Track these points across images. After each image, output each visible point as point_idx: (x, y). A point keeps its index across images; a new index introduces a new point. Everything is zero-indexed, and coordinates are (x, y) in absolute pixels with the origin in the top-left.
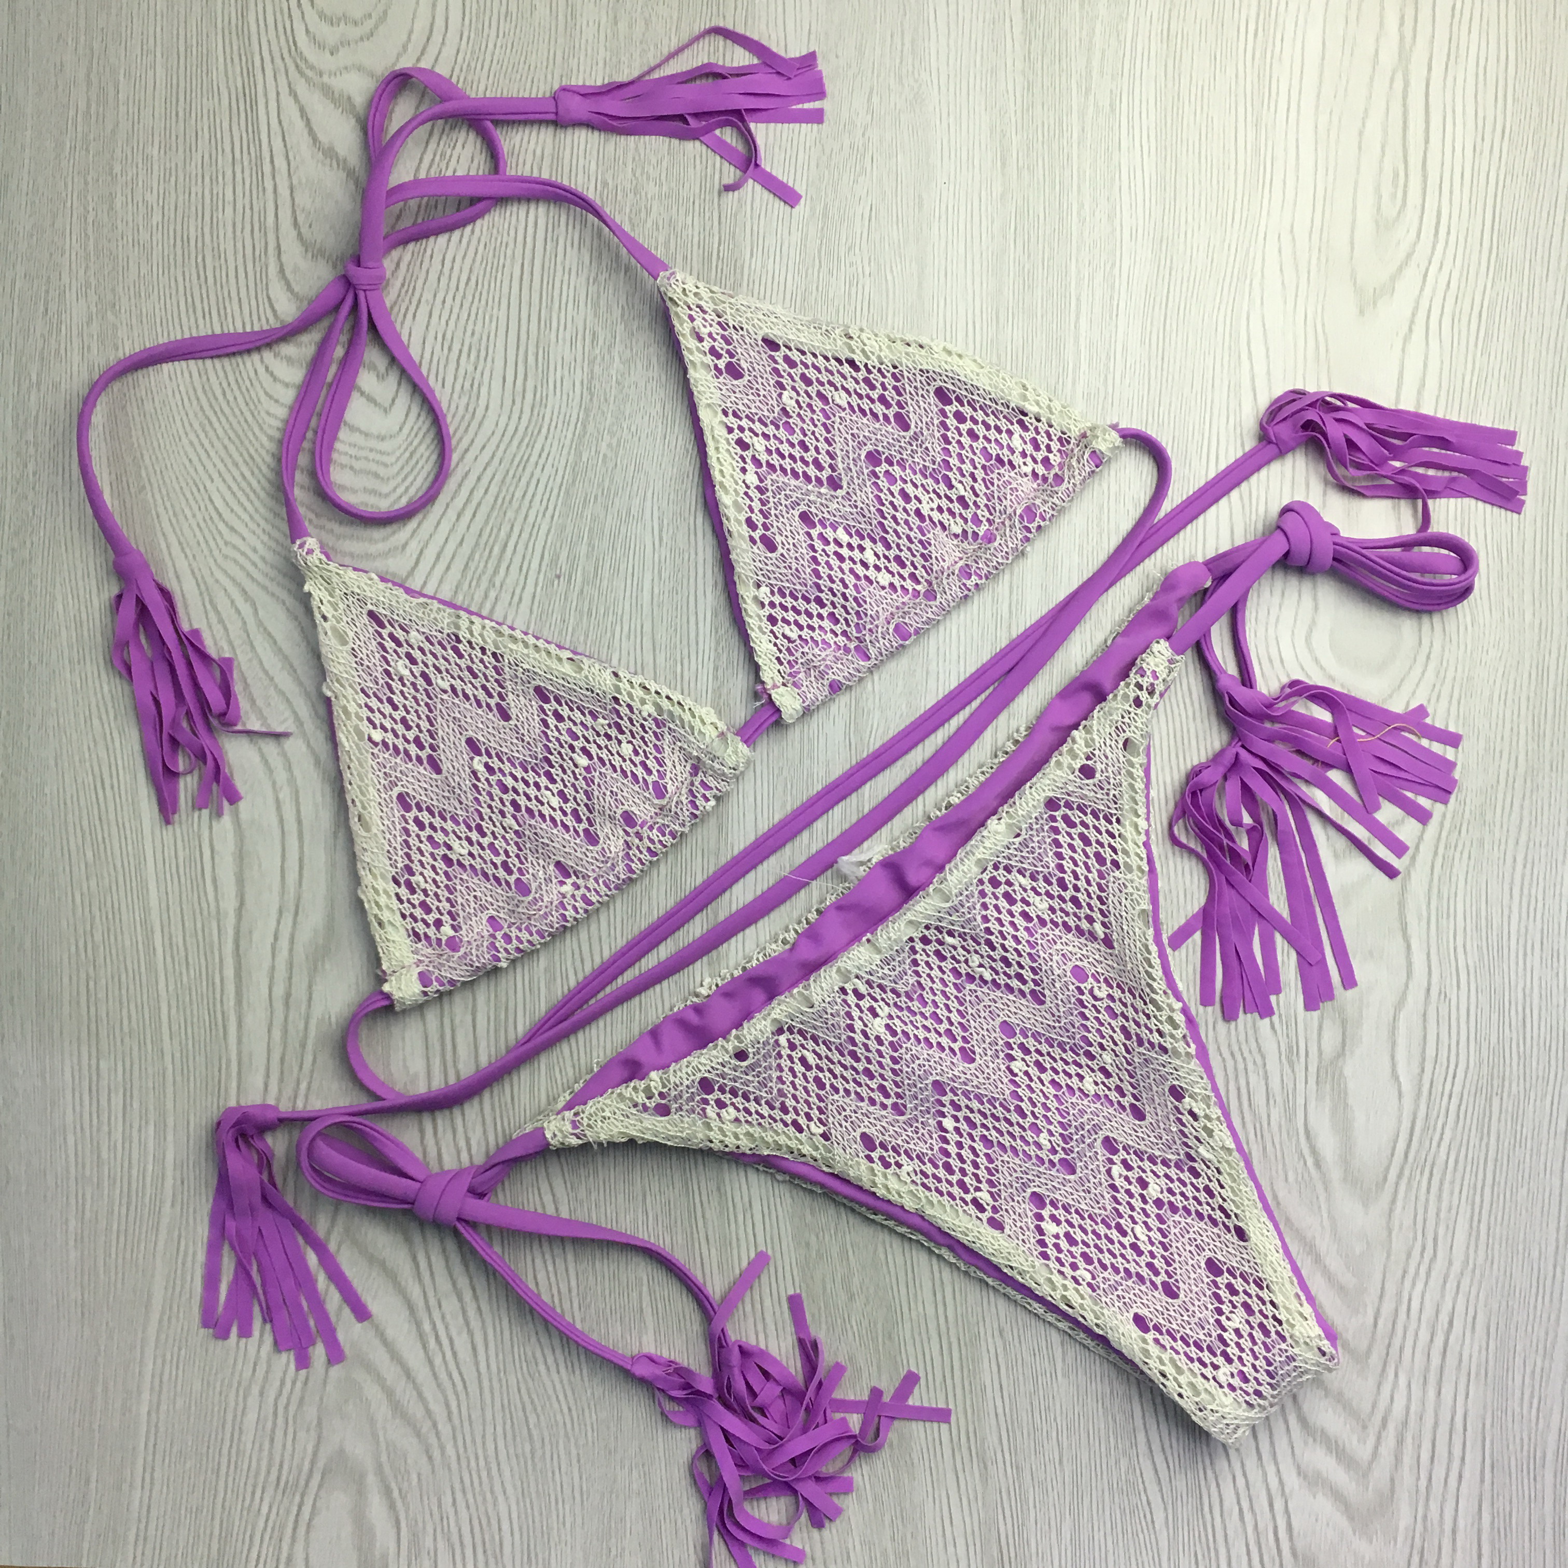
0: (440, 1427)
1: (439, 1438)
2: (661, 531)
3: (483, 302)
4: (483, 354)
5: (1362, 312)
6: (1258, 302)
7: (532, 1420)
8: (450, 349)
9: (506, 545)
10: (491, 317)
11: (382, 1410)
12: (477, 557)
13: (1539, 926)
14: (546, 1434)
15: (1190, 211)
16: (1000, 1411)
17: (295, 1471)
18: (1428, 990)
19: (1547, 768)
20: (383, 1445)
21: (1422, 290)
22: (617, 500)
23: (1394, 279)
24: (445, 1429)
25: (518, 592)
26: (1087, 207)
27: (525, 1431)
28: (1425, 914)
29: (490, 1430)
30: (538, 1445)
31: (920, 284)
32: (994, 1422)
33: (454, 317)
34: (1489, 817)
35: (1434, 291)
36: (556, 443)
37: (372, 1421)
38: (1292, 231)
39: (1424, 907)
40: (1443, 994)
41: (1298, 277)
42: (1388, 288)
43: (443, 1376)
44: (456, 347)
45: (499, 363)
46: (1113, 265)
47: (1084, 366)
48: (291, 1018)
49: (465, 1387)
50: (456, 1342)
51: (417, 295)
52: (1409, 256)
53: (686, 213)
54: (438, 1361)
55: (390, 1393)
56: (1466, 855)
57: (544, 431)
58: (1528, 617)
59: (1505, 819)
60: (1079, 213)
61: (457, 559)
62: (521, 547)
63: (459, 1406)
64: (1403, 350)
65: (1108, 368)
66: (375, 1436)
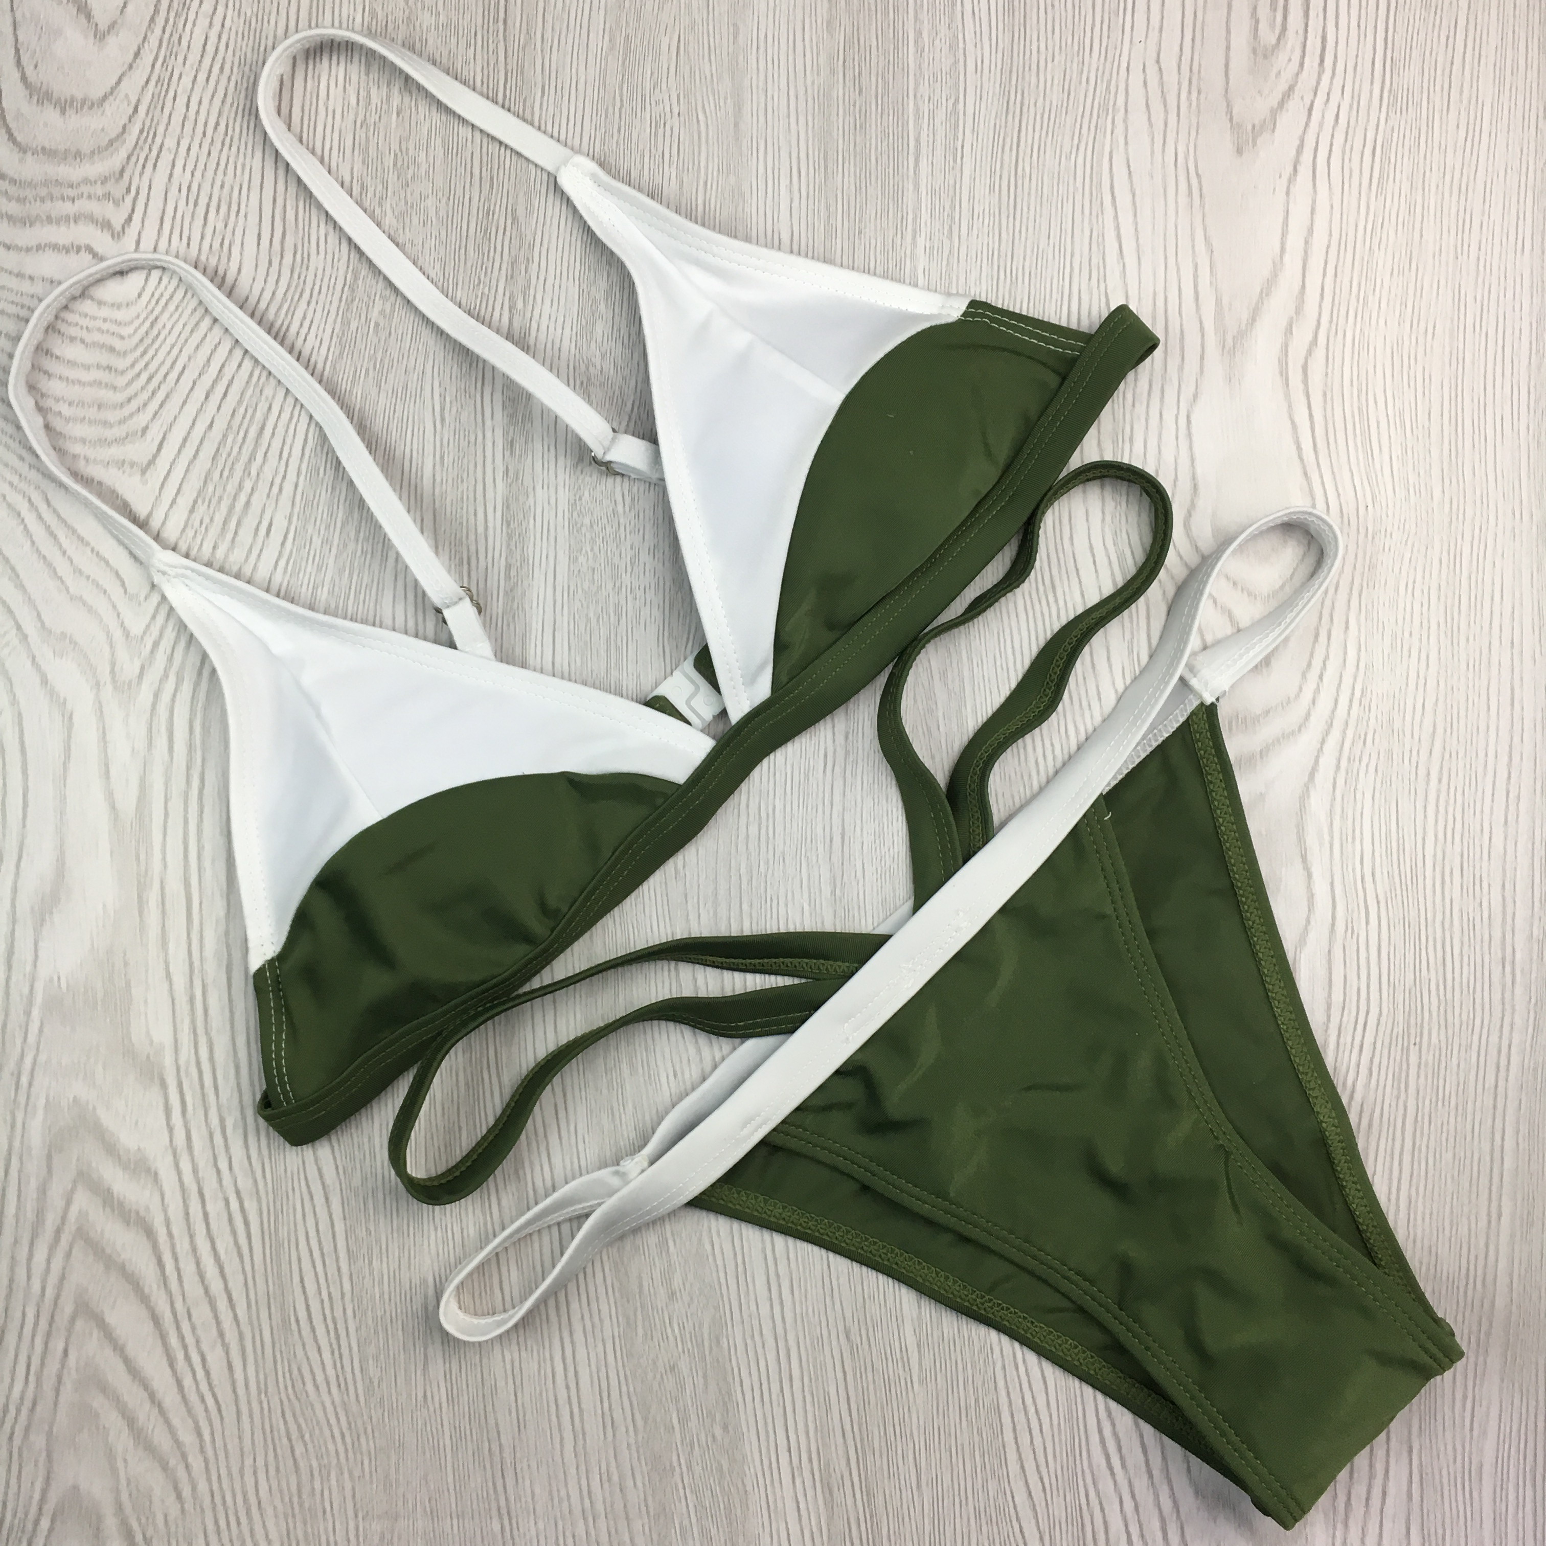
0: (190, 1459)
1: (189, 1474)
2: (442, 409)
3: (234, 149)
4: (234, 208)
5: (1239, 151)
6: (1122, 141)
7: (299, 1450)
8: (196, 204)
9: (262, 428)
10: (244, 166)
11: (122, 1440)
12: (230, 440)
13: (1458, 848)
14: (315, 1464)
15: (1043, 39)
16: (848, 1427)
17: (20, 1514)
18: (1333, 925)
19: (1463, 666)
20: (123, 1482)
21: (1307, 125)
22: (391, 376)
23: (1274, 113)
24: (196, 1463)
25: (278, 481)
26: (925, 35)
27: (290, 1462)
28: (1327, 838)
29: (248, 1462)
30: (305, 1477)
31: (736, 125)
32: (840, 1440)
33: (201, 166)
34: (1397, 725)
35: (1321, 125)
36: (319, 310)
37: (110, 1455)
38: (1158, 62)
39: (1326, 830)
40: (1350, 928)
41: (1166, 111)
42: (1270, 123)
43: (193, 1398)
44: (203, 201)
45: (253, 219)
46: (957, 100)
47: (925, 216)
48: (14, 979)
49: (219, 1411)
50: (209, 1358)
51: (158, 140)
52: (1291, 88)
53: (468, 46)
54: (188, 1382)
55: (131, 1421)
56: (1372, 769)
57: (306, 295)
58: (1437, 493)
59: (1416, 728)
60: (916, 42)
61: (206, 444)
62: (280, 430)
63: (212, 1434)
64: (1288, 193)
65: (953, 219)
66: (114, 1471)
